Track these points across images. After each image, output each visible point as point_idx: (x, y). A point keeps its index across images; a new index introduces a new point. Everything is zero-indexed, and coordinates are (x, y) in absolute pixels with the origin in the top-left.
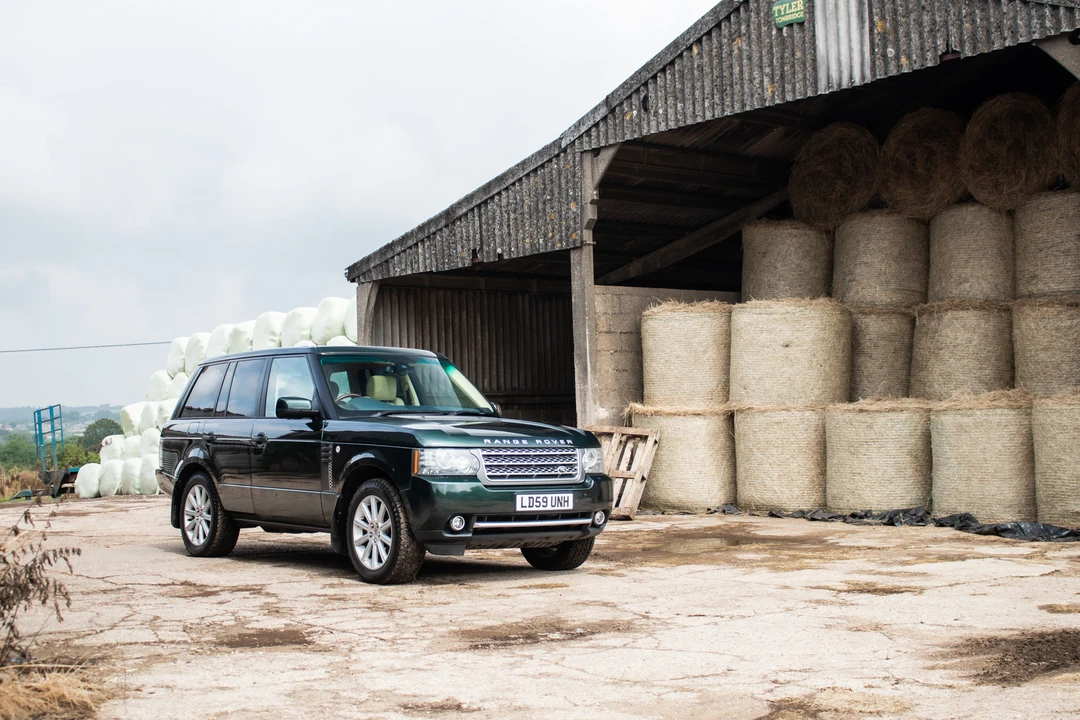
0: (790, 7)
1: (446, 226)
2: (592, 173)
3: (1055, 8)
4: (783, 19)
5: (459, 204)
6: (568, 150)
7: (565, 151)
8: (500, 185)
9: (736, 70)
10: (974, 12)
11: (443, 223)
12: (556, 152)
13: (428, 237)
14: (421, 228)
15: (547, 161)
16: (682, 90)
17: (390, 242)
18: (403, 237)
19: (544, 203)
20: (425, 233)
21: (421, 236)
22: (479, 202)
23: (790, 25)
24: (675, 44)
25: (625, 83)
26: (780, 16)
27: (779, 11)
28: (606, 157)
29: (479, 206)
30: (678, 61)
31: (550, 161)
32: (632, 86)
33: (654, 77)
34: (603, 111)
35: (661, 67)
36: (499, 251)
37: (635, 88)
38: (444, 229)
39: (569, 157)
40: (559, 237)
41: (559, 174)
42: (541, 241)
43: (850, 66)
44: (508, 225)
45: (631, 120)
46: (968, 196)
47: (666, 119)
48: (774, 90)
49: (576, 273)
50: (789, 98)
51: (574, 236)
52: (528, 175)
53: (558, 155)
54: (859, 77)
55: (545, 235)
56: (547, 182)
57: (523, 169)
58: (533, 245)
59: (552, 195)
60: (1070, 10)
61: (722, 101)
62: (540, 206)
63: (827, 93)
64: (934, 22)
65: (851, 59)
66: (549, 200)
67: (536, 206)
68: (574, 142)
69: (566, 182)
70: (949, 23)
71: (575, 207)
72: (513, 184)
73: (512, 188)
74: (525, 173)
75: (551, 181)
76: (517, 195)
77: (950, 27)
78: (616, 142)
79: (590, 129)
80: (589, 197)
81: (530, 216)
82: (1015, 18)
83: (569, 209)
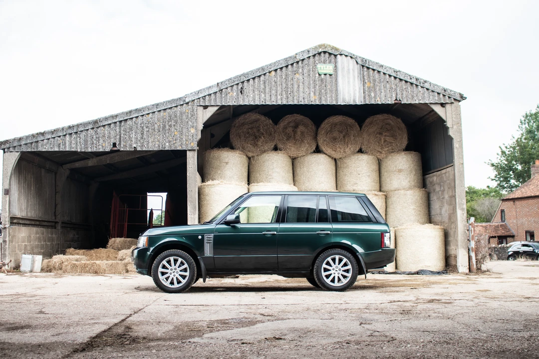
0: (326, 67)
1: (93, 128)
2: (204, 116)
3: (438, 94)
4: (322, 71)
5: (106, 119)
6: (190, 104)
7: (187, 103)
8: (139, 113)
9: (296, 86)
10: (407, 88)
11: (90, 126)
12: (182, 103)
13: (76, 133)
14: (70, 127)
15: (175, 107)
16: (265, 89)
17: (42, 131)
18: (55, 130)
19: (170, 126)
20: (73, 131)
21: (70, 131)
22: (122, 119)
23: (325, 74)
24: (263, 69)
25: (230, 79)
26: (321, 69)
27: (320, 68)
28: (211, 111)
29: (121, 122)
30: (263, 76)
31: (176, 106)
32: (234, 82)
33: (248, 80)
34: (216, 89)
35: (254, 77)
36: (135, 146)
37: (237, 82)
38: (90, 130)
39: (190, 107)
40: (180, 144)
41: (181, 113)
42: (167, 144)
43: (354, 96)
44: (142, 134)
45: (232, 96)
46: (318, 151)
47: (254, 100)
48: (316, 98)
49: (190, 161)
50: (324, 103)
51: (192, 144)
52: (160, 111)
53: (182, 105)
54: (359, 101)
55: (170, 142)
56: (173, 116)
57: (157, 108)
58: (161, 146)
59: (176, 123)
60: (444, 96)
61: (288, 98)
62: (167, 127)
63: (342, 104)
64: (391, 88)
65: (355, 94)
66: (174, 125)
67: (164, 126)
68: (194, 100)
69: (187, 118)
70: (398, 90)
71: (193, 131)
72: (148, 114)
73: (147, 116)
74: (158, 110)
75: (176, 116)
76: (150, 120)
77: (398, 91)
78: (221, 105)
79: (205, 96)
80: (201, 127)
81: (159, 131)
82: (423, 94)
83: (188, 131)
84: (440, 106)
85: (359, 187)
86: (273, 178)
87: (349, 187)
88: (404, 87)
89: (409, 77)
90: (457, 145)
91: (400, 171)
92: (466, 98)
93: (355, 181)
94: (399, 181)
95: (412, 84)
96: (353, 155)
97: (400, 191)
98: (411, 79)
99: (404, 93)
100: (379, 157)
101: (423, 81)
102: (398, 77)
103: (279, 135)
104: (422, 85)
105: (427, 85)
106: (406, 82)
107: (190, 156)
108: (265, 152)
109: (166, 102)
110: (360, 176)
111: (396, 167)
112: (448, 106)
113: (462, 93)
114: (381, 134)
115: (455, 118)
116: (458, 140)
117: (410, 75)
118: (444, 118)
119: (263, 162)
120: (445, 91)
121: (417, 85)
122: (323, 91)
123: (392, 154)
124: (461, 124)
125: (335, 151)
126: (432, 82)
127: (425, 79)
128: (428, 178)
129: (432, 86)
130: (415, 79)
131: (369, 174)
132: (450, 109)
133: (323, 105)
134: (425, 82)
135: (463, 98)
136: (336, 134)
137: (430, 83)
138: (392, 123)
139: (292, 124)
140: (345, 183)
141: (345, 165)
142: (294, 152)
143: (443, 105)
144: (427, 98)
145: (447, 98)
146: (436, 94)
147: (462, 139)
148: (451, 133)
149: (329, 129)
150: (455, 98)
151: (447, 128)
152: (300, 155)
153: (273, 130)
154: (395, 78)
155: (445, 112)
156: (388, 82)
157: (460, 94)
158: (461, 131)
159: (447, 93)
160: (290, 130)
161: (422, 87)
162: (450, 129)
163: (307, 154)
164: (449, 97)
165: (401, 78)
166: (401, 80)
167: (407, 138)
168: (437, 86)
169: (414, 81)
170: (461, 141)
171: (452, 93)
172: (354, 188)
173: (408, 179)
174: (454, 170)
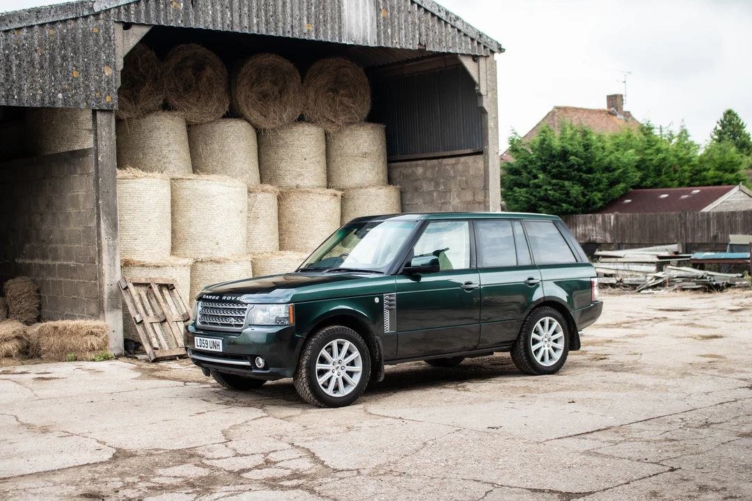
2: (126, 41)
3: (472, 40)
6: (101, 16)
7: (97, 15)
9: (280, 3)
10: (434, 26)
12: (86, 13)
15: (73, 19)
16: (231, 2)
19: (64, 58)
28: (137, 34)
31: (75, 19)
39: (101, 22)
40: (84, 96)
41: (86, 35)
42: (60, 95)
43: (365, 31)
44: (6, 71)
45: (176, 10)
46: (233, 114)
47: (214, 20)
48: (311, 28)
49: (104, 133)
50: (322, 38)
51: (108, 99)
52: (42, 25)
53: (86, 17)
54: (371, 42)
55: (64, 91)
56: (70, 38)
57: (37, 17)
58: (47, 98)
59: (75, 54)
60: (479, 43)
61: (267, 23)
62: (59, 60)
63: (348, 43)
64: (413, 23)
65: (365, 27)
66: (72, 57)
67: (53, 59)
68: (110, 10)
69: (95, 45)
70: (423, 27)
71: (108, 72)
72: (20, 29)
73: (16, 32)
74: (39, 23)
75: (74, 39)
76: (24, 42)
77: (423, 30)
78: (156, 24)
79: (130, 3)
80: (120, 65)
81: (42, 68)
82: (453, 38)
83: (101, 72)
84: (471, 59)
85: (306, 181)
86: (170, 163)
87: (289, 181)
88: (431, 24)
89: (437, 8)
90: (492, 124)
91: (365, 155)
92: (504, 50)
93: (298, 170)
94: (363, 172)
95: (439, 19)
96: (295, 125)
97: (369, 190)
98: (439, 11)
99: (431, 34)
100: (329, 130)
101: (454, 17)
102: (423, 5)
103: (170, 82)
104: (453, 23)
105: (459, 25)
106: (433, 15)
107: (103, 123)
108: (150, 112)
109: (56, 6)
110: (307, 162)
111: (358, 148)
112: (482, 61)
113: (500, 42)
114: (335, 91)
115: (490, 81)
116: (493, 116)
117: (438, 5)
118: (476, 79)
119: (150, 132)
120: (480, 35)
121: (446, 23)
122: (321, 17)
123: (353, 127)
124: (497, 91)
125: (265, 116)
126: (465, 20)
127: (458, 15)
128: (397, 167)
129: (464, 26)
130: (445, 13)
131: (318, 159)
132: (484, 66)
133: (321, 41)
134: (457, 18)
135: (501, 50)
136: (267, 86)
137: (463, 22)
138: (352, 75)
139: (190, 63)
140: (282, 172)
141: (281, 142)
142: (195, 114)
143: (475, 58)
144: (459, 47)
145: (483, 47)
146: (469, 40)
147: (497, 115)
148: (486, 104)
149: (254, 77)
150: (492, 48)
151: (481, 95)
152: (205, 120)
153: (159, 70)
154: (419, 6)
155: (477, 70)
156: (409, 12)
157: (498, 44)
158: (497, 102)
159: (483, 40)
160: (189, 73)
161: (452, 26)
162: (484, 97)
163: (216, 121)
164: (485, 47)
165: (428, 8)
166: (426, 11)
167: (370, 101)
168: (471, 27)
169: (442, 15)
170: (496, 118)
171: (489, 40)
172: (299, 182)
173: (376, 169)
174: (486, 162)
